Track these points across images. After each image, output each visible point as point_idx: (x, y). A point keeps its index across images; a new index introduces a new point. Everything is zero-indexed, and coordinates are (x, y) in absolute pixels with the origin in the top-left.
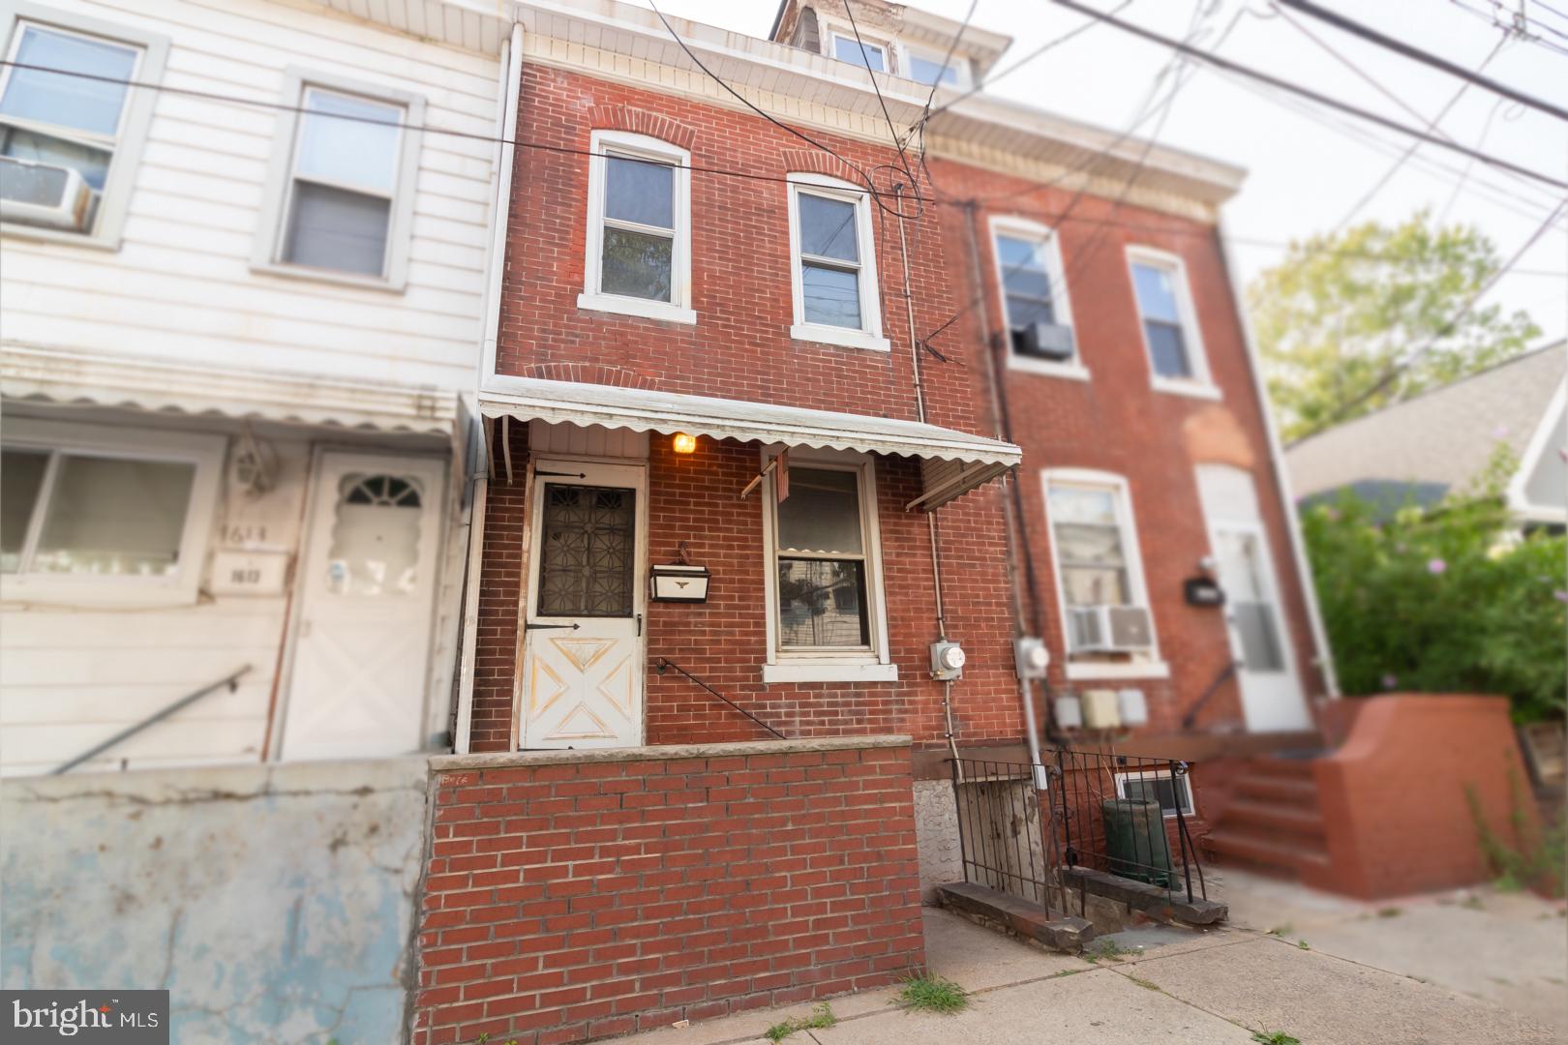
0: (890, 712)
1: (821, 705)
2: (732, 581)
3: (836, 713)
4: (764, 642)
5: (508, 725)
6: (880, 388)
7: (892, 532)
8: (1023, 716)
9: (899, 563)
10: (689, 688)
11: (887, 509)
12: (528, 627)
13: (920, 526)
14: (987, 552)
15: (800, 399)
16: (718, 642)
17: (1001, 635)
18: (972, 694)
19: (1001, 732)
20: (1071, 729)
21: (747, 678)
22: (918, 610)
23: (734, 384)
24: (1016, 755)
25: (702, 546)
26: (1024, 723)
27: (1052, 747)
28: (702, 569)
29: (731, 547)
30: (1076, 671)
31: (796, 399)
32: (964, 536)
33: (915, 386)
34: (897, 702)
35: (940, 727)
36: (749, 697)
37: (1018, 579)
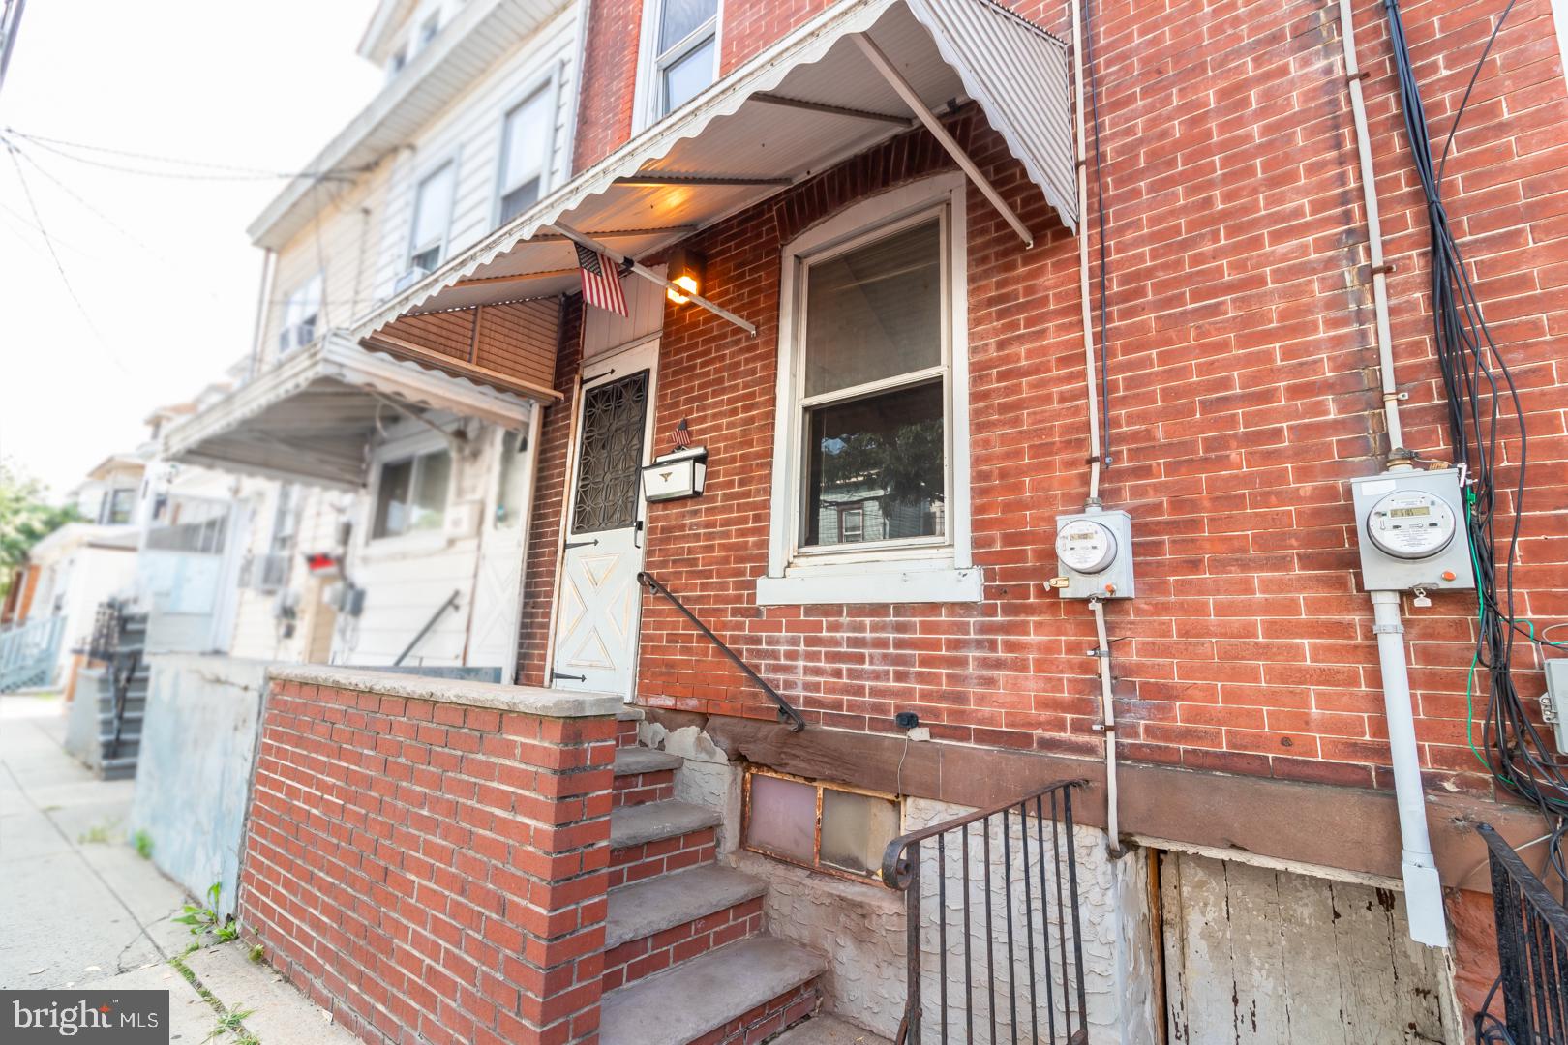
0: (962, 662)
1: (838, 643)
2: (733, 460)
3: (861, 659)
4: (766, 544)
7: (991, 302)
8: (1371, 703)
9: (1006, 359)
11: (983, 261)
12: (567, 545)
13: (1057, 266)
14: (1266, 259)
16: (712, 548)
17: (1304, 474)
18: (1184, 633)
19: (1286, 742)
21: (739, 599)
22: (1037, 451)
24: (1348, 810)
25: (704, 419)
28: (701, 450)
32: (1188, 244)
34: (979, 644)
35: (1084, 705)
36: (742, 626)
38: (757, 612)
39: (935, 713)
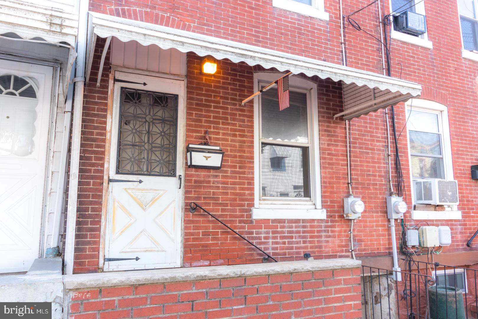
0: (320, 237)
1: (284, 233)
2: (235, 156)
3: (292, 237)
4: (253, 195)
5: (98, 243)
6: (322, 43)
7: (326, 131)
8: (390, 240)
9: (330, 150)
10: (209, 222)
11: (323, 117)
12: (110, 181)
13: (341, 128)
14: (375, 145)
15: (277, 45)
16: (227, 194)
18: (364, 227)
19: (378, 249)
20: (413, 247)
21: (242, 216)
22: (338, 178)
23: (239, 32)
25: (218, 133)
26: (390, 243)
27: (403, 257)
28: (218, 148)
29: (235, 135)
30: (418, 215)
31: (275, 45)
32: (364, 135)
33: (341, 43)
34: (325, 231)
35: (347, 246)
36: (244, 227)
37: (391, 161)
38: (251, 222)
39: (314, 252)
